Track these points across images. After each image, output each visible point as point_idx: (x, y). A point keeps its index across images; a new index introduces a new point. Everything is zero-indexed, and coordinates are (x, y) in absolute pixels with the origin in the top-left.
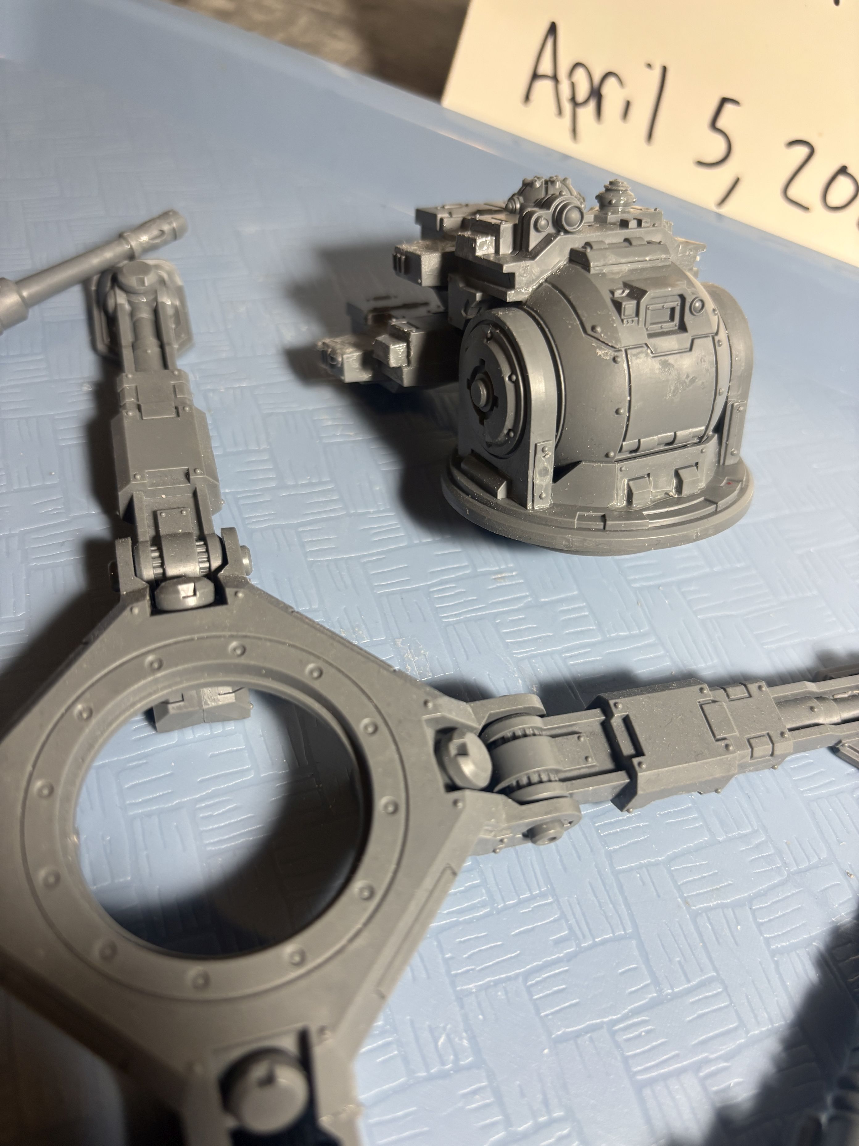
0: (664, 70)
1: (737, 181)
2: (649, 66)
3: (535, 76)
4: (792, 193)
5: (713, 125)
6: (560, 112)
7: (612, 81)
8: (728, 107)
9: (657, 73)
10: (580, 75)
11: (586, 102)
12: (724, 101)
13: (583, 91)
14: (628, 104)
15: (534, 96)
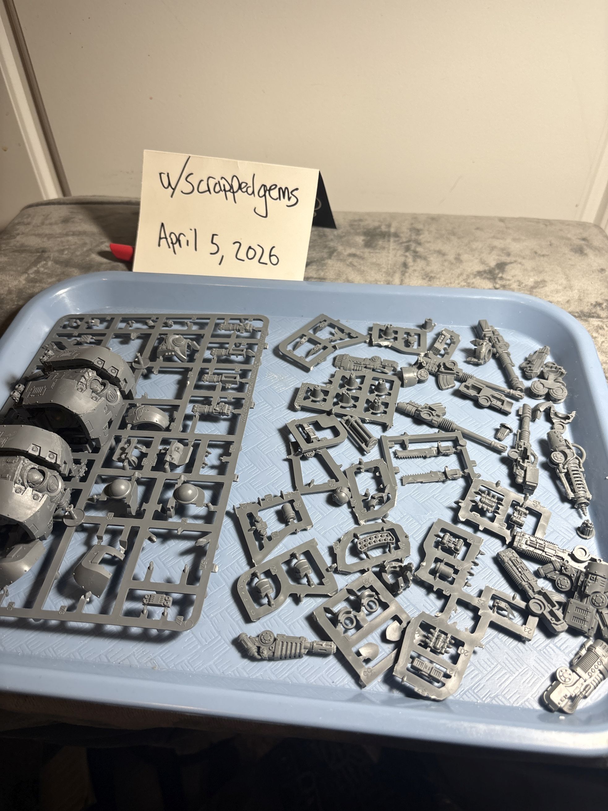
0: (195, 230)
1: (223, 256)
2: (191, 230)
3: (160, 238)
4: (238, 257)
5: (212, 243)
6: (169, 247)
7: (182, 236)
8: (215, 237)
9: (193, 231)
10: (173, 236)
11: (176, 243)
12: (213, 235)
13: (174, 240)
14: (188, 241)
15: (161, 244)
